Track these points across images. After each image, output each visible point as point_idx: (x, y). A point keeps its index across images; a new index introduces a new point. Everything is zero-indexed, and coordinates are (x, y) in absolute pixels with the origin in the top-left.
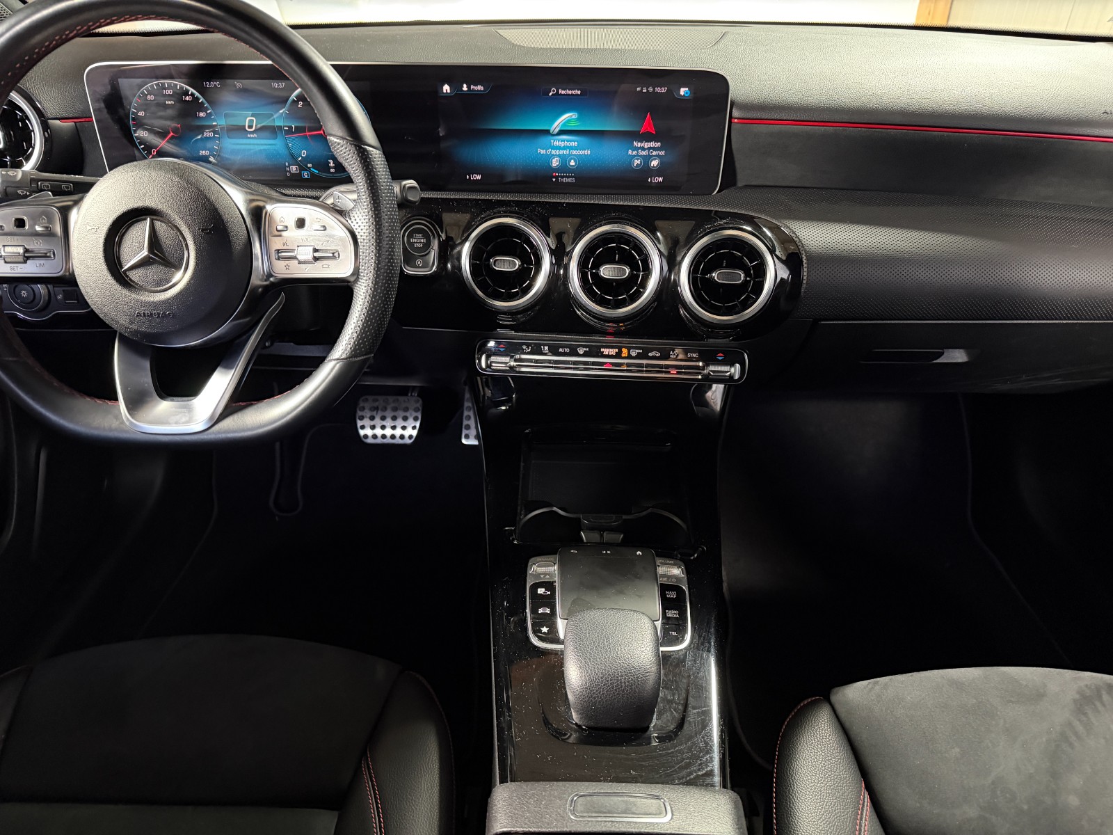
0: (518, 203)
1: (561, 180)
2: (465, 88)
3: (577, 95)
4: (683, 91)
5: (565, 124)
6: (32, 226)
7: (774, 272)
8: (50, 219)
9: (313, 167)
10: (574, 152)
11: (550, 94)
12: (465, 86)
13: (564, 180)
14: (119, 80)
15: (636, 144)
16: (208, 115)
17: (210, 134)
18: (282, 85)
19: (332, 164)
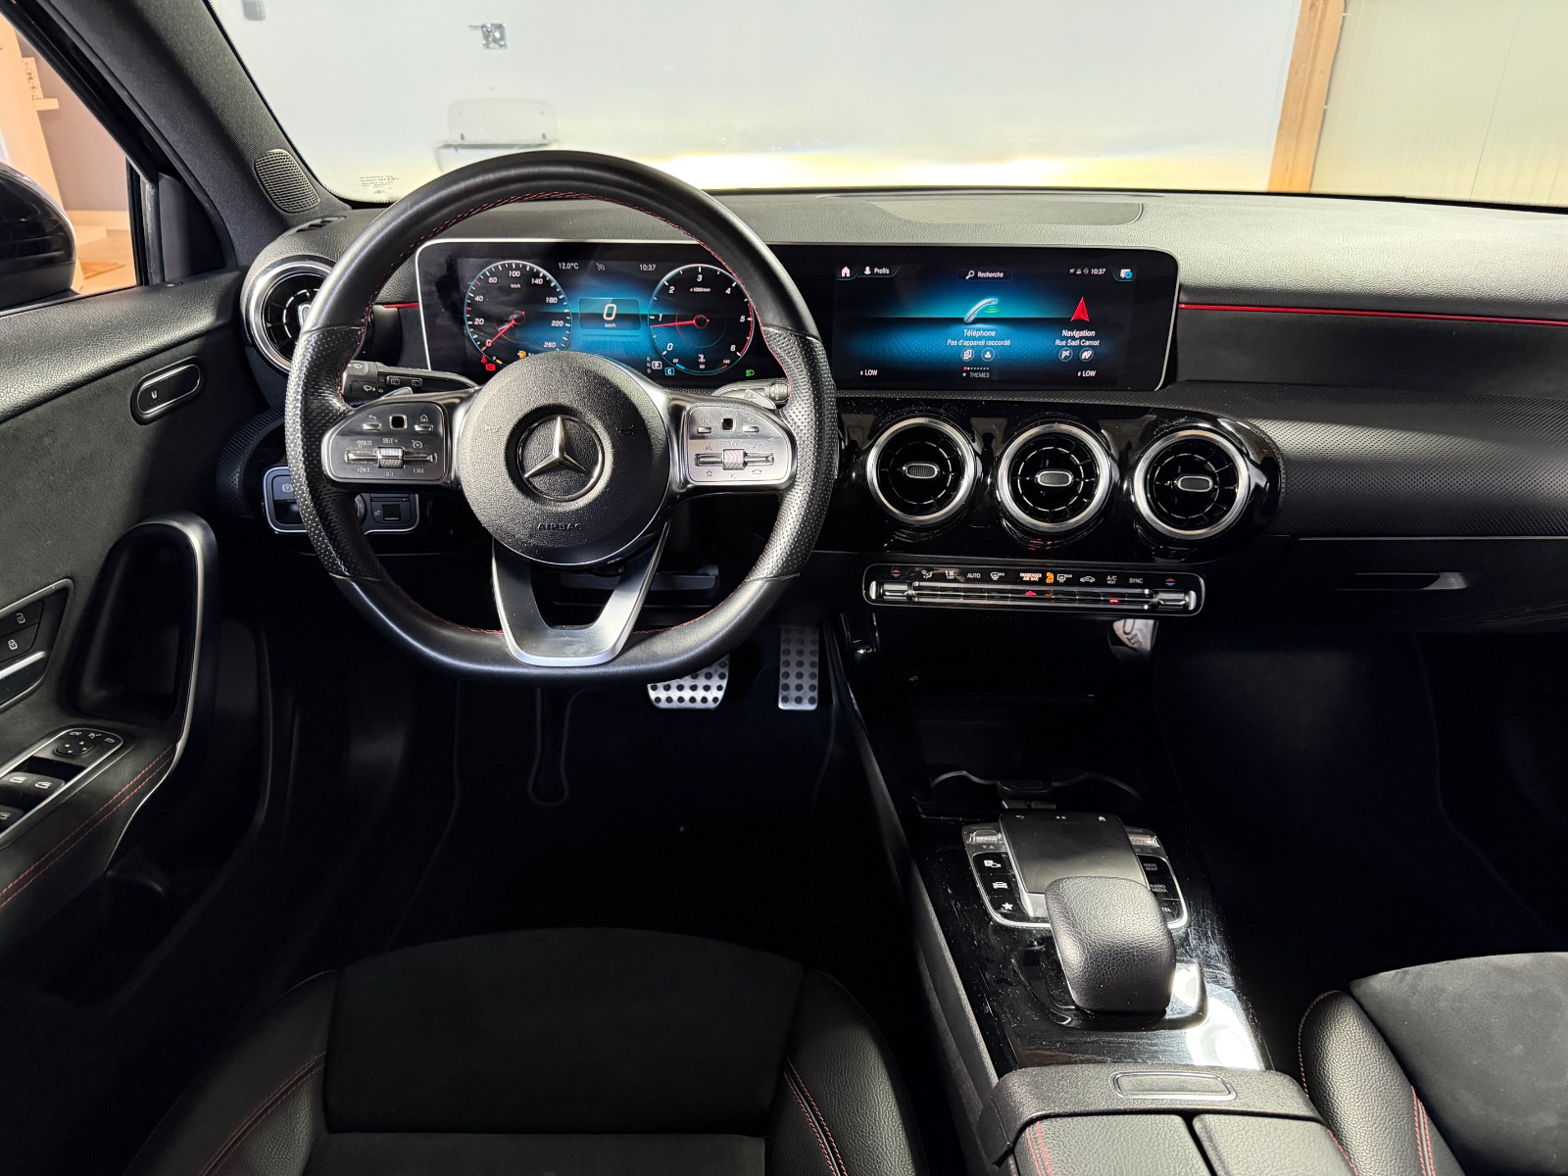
1: (973, 375)
2: (868, 271)
3: (999, 278)
4: (1125, 273)
5: (982, 311)
6: (411, 426)
7: (1248, 477)
8: (433, 420)
9: (679, 363)
10: (991, 343)
11: (967, 278)
12: (868, 268)
13: (976, 375)
14: (459, 260)
15: (1065, 333)
16: (561, 301)
17: (560, 323)
18: (652, 267)
19: (702, 360)
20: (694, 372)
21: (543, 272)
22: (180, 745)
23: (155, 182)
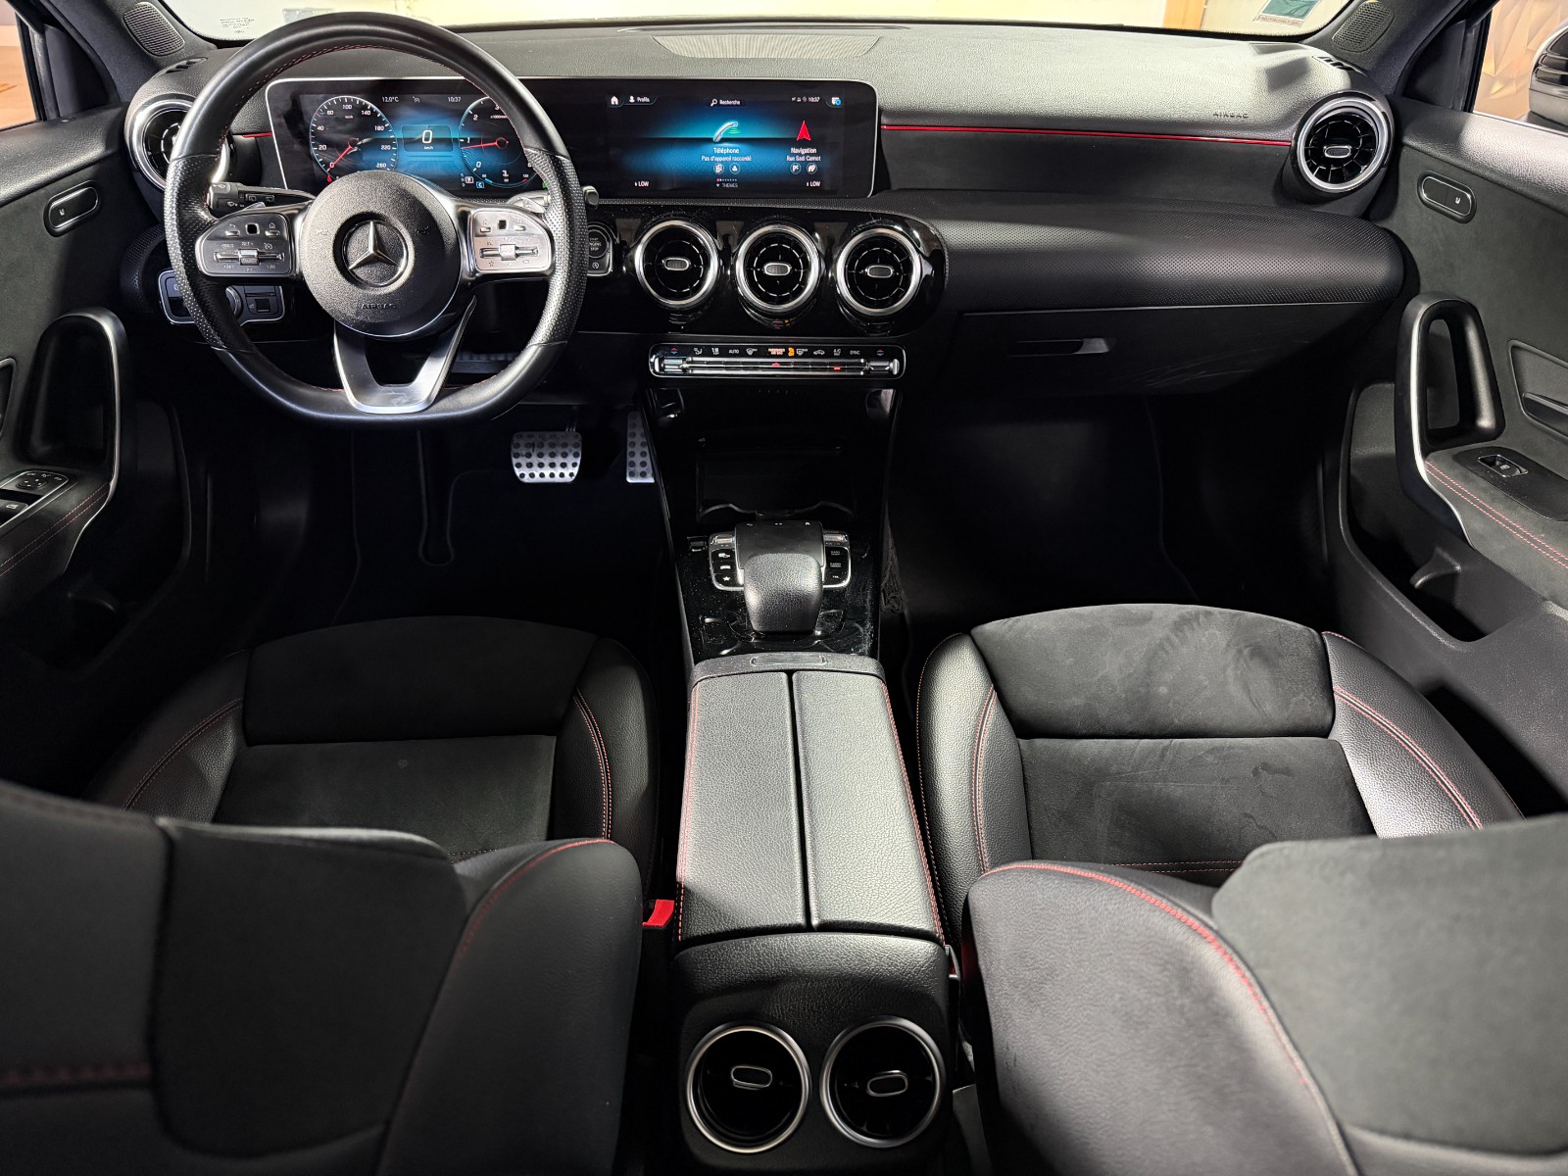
0: (685, 208)
1: (724, 185)
2: (632, 100)
3: (737, 105)
4: (835, 101)
5: (726, 133)
6: (262, 232)
7: (919, 269)
8: (279, 227)
9: (487, 178)
10: (736, 159)
11: (712, 105)
12: (632, 98)
13: (727, 185)
14: (301, 96)
15: (794, 150)
16: (387, 129)
17: (388, 147)
18: (458, 99)
19: (505, 175)
20: (499, 185)
21: (370, 105)
22: (112, 484)
23: (42, 32)
